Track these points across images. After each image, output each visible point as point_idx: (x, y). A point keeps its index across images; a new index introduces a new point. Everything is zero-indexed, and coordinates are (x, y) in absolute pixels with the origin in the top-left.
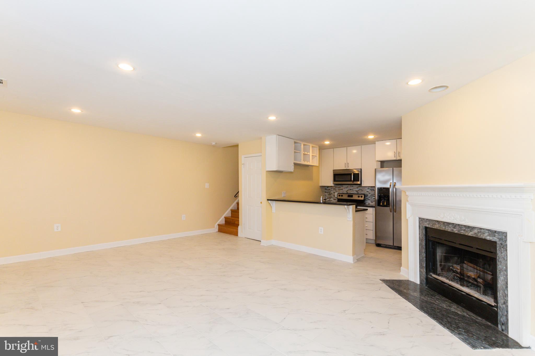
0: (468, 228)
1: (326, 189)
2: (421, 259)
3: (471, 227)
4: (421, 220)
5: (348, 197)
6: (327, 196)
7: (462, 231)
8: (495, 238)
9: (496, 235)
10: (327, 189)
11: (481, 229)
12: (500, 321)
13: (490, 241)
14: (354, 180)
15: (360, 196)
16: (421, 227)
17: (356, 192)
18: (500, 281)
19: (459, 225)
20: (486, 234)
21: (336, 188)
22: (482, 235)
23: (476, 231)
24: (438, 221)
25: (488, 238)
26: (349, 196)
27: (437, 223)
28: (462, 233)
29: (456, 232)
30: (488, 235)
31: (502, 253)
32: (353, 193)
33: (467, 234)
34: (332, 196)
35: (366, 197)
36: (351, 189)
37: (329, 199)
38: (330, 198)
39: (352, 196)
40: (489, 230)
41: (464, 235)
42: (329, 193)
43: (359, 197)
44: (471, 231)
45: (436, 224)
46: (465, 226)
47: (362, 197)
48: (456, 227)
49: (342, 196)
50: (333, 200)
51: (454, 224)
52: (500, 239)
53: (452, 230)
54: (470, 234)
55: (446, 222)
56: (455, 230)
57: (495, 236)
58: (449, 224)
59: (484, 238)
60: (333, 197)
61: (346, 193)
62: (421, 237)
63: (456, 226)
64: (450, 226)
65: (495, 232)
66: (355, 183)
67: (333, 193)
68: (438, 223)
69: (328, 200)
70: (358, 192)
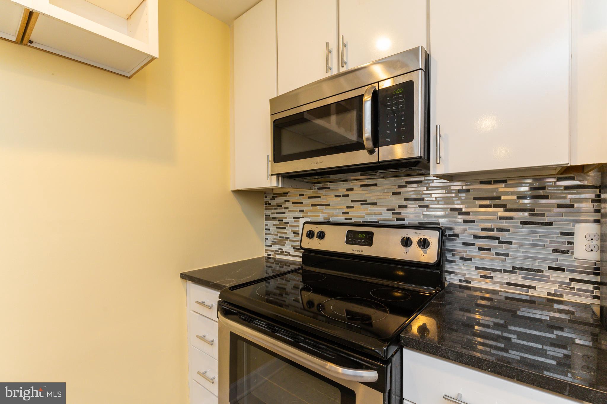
1: (268, 206)
5: (348, 242)
6: (271, 232)
10: (274, 203)
15: (415, 236)
17: (389, 218)
21: (301, 199)
26: (351, 238)
32: (374, 218)
34: (289, 232)
35: (449, 245)
36: (364, 202)
37: (276, 248)
38: (283, 240)
39: (368, 239)
42: (278, 223)
43: (406, 242)
47: (423, 243)
49: (321, 235)
50: (292, 252)
60: (292, 237)
61: (342, 220)
66: (383, 153)
67: (292, 222)
69: (276, 253)
70: (400, 213)
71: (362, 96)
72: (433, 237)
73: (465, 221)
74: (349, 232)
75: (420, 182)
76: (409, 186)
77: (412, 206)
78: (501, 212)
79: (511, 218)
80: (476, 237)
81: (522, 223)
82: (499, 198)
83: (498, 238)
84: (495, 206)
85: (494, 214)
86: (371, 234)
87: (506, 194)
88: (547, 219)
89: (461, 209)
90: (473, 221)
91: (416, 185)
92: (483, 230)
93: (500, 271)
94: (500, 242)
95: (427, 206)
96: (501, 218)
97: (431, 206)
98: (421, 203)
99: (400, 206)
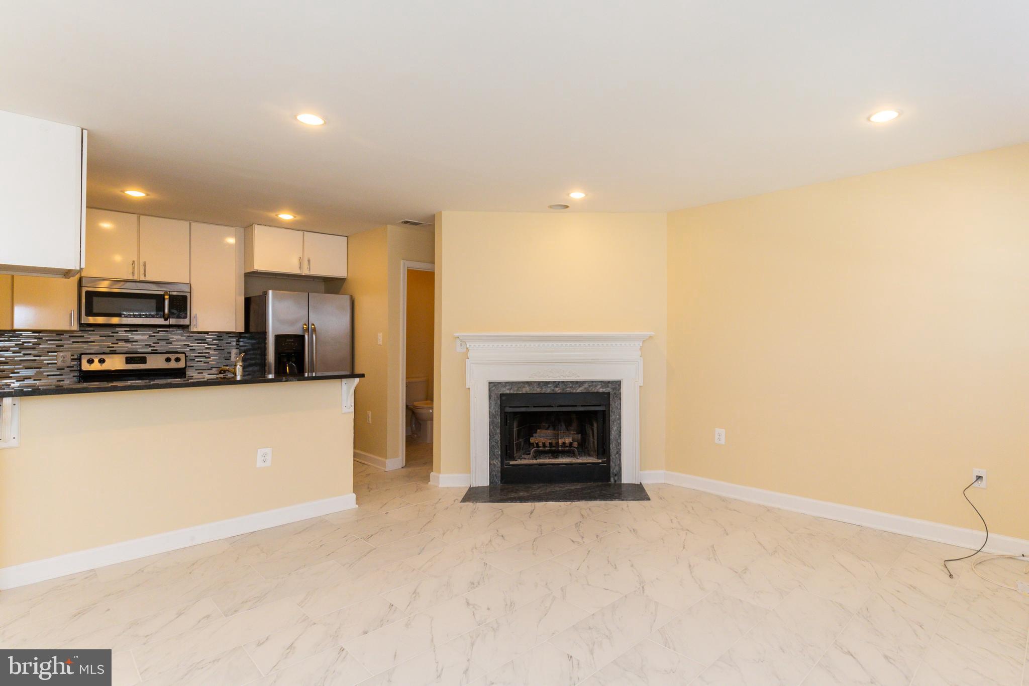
0: (576, 384)
2: (493, 446)
3: (580, 382)
4: (493, 385)
5: (127, 363)
7: (568, 389)
8: (609, 389)
9: (610, 385)
11: (593, 382)
12: (613, 472)
13: (603, 393)
14: (171, 315)
15: (173, 357)
16: (494, 396)
18: (613, 432)
19: (563, 382)
20: (599, 387)
22: (594, 389)
23: (586, 385)
24: (527, 382)
25: (601, 390)
26: (130, 361)
27: (527, 386)
28: (567, 392)
29: (559, 391)
30: (601, 388)
31: (615, 403)
33: (574, 391)
35: (188, 360)
39: (143, 360)
40: (601, 381)
41: (571, 394)
43: (167, 360)
44: (580, 387)
45: (524, 387)
46: (572, 382)
47: (178, 360)
48: (558, 386)
49: (102, 361)
51: (555, 382)
52: (614, 389)
53: (553, 390)
54: (579, 390)
55: (543, 382)
56: (557, 389)
57: (608, 387)
58: (547, 383)
59: (596, 391)
62: (494, 412)
63: (559, 384)
64: (549, 385)
65: (609, 382)
66: (172, 321)
68: (529, 385)
70: (154, 347)
71: (164, 295)
72: (182, 357)
73: (190, 350)
74: (127, 358)
75: (167, 331)
76: (160, 332)
77: (163, 343)
78: (207, 346)
79: (210, 348)
80: (195, 356)
81: (214, 350)
82: (205, 340)
83: (205, 356)
84: (204, 343)
85: (204, 346)
86: (145, 358)
87: (209, 338)
88: (223, 348)
89: (189, 345)
90: (194, 350)
91: (164, 332)
92: (199, 353)
93: (206, 370)
94: (206, 358)
95: (171, 343)
96: (206, 348)
97: (173, 343)
98: (168, 342)
99: (154, 343)
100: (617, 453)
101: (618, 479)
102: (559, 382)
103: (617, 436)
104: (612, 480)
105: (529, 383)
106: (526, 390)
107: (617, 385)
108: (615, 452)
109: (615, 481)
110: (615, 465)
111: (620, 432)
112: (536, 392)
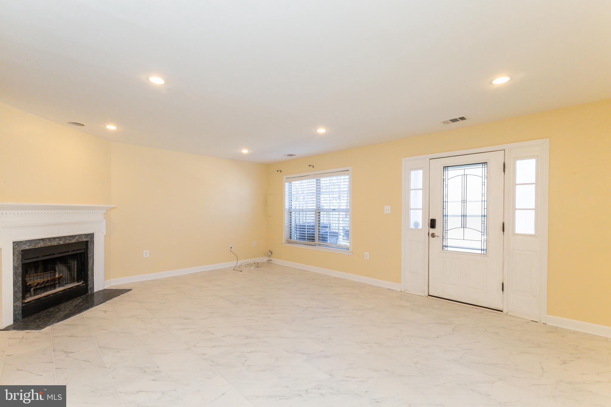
0: (72, 237)
2: (16, 291)
3: (74, 236)
4: (16, 244)
7: (67, 241)
8: (88, 238)
9: (89, 236)
11: (80, 235)
12: (90, 288)
13: (85, 241)
19: (64, 237)
22: (81, 239)
23: (77, 238)
24: (42, 239)
27: (41, 242)
28: (67, 243)
29: (62, 243)
30: (84, 238)
31: (91, 246)
33: (71, 242)
40: (85, 234)
41: (69, 244)
44: (74, 239)
45: (40, 243)
46: (69, 236)
48: (62, 240)
51: (60, 237)
52: (91, 238)
53: (58, 243)
54: (74, 241)
55: (52, 238)
57: (88, 237)
58: (54, 239)
63: (62, 238)
64: (56, 240)
65: (88, 234)
68: (43, 241)
100: (92, 275)
101: (92, 290)
102: (62, 237)
103: (92, 266)
104: (89, 292)
105: (43, 240)
106: (41, 245)
107: (92, 236)
108: (91, 275)
109: (91, 292)
110: (91, 283)
111: (93, 263)
112: (47, 246)
